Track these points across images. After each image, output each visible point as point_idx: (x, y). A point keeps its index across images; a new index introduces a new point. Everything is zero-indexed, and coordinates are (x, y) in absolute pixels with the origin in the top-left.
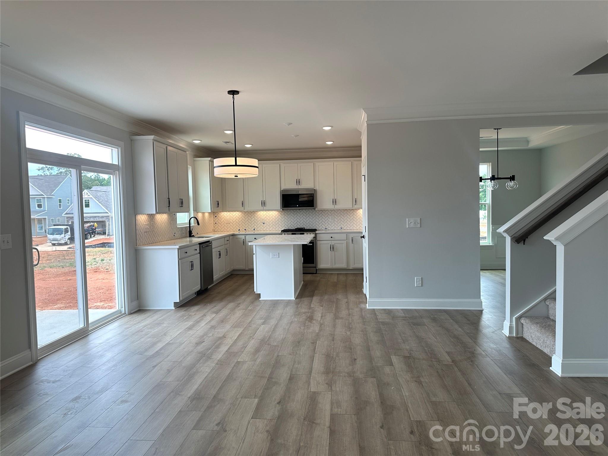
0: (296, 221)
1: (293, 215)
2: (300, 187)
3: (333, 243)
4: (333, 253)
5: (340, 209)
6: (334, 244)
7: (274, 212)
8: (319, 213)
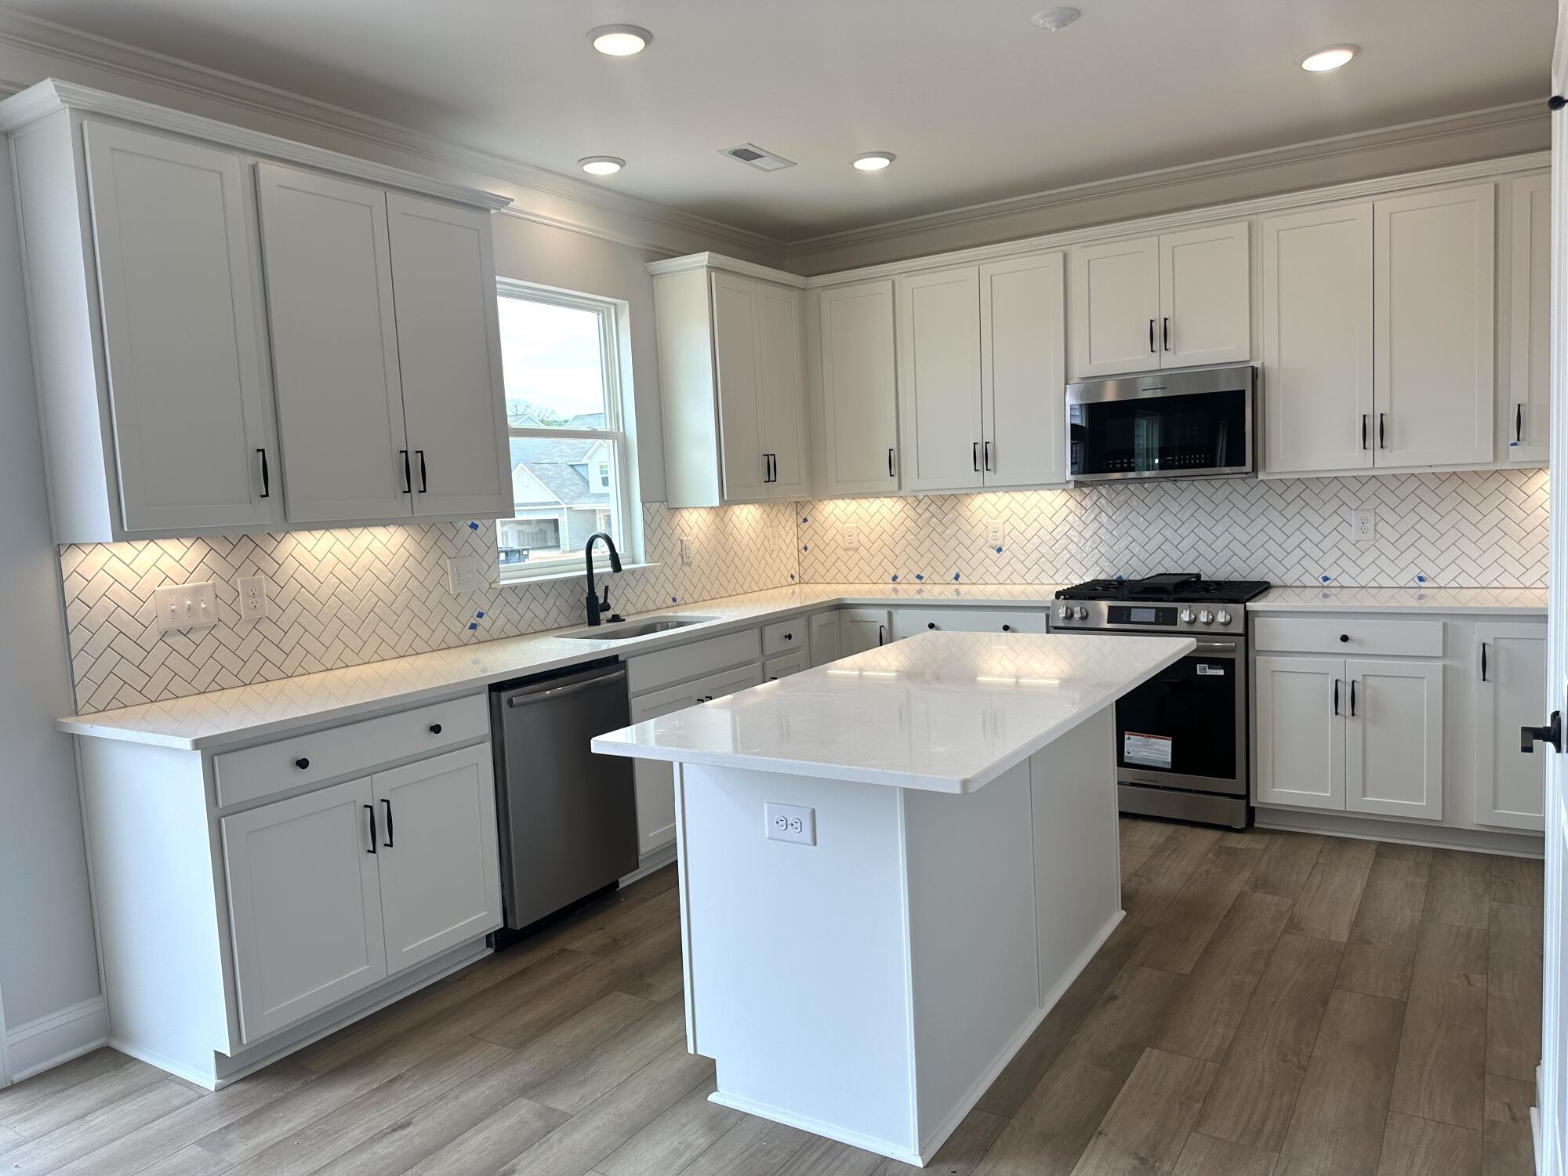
0: (1159, 539)
1: (1142, 509)
2: (1170, 360)
3: (1355, 669)
4: (1354, 727)
5: (1415, 471)
6: (1359, 679)
7: (1047, 495)
8: (1288, 497)
